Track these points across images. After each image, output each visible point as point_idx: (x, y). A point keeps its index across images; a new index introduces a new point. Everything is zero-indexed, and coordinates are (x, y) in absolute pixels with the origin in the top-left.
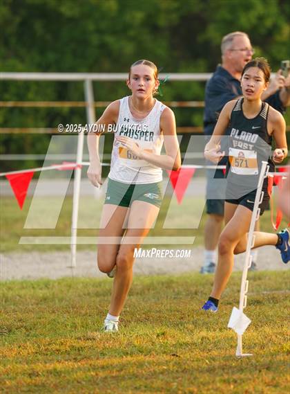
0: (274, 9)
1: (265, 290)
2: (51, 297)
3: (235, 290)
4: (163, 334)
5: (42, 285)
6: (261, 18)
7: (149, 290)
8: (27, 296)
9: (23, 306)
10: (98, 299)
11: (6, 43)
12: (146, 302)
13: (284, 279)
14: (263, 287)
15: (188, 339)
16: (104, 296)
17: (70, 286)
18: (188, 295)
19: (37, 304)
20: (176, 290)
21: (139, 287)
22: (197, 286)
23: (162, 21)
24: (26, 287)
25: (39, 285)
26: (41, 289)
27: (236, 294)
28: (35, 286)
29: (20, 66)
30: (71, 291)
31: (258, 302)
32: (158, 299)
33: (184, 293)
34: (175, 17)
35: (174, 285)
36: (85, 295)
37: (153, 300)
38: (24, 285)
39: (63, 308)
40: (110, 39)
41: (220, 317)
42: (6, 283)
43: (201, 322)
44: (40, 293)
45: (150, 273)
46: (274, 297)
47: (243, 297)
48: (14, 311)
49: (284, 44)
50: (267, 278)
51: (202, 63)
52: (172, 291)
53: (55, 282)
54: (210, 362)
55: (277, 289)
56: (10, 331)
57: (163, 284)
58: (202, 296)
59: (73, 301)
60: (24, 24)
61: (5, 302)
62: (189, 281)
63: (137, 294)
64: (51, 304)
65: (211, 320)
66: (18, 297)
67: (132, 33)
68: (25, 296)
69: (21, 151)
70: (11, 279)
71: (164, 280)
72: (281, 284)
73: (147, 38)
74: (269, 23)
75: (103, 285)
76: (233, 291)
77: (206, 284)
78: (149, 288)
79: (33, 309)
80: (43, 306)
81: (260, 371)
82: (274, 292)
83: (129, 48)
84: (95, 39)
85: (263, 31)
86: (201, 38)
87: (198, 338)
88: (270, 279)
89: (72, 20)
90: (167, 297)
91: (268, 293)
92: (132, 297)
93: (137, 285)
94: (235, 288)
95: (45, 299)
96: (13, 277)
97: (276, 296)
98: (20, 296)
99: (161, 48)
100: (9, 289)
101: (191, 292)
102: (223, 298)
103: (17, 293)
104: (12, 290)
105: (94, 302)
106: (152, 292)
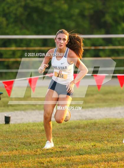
4: (95, 145)
7: (87, 126)
8: (36, 130)
9: (34, 133)
10: (66, 130)
11: (22, 23)
12: (86, 131)
15: (105, 147)
18: (103, 128)
19: (40, 133)
20: (98, 126)
21: (82, 125)
22: (107, 125)
23: (86, 13)
24: (35, 126)
26: (41, 126)
28: (39, 125)
29: (27, 32)
32: (91, 130)
33: (102, 128)
34: (92, 12)
35: (97, 124)
36: (60, 129)
37: (89, 131)
40: (65, 21)
41: (118, 138)
43: (110, 140)
45: (86, 119)
48: (31, 136)
51: (103, 30)
52: (96, 126)
54: (116, 157)
56: (30, 144)
57: (92, 124)
58: (109, 129)
59: (55, 131)
60: (29, 15)
61: (27, 132)
62: (103, 122)
63: (82, 128)
65: (114, 139)
66: (32, 130)
67: (74, 18)
68: (35, 129)
70: (28, 122)
71: (93, 122)
73: (80, 20)
75: (67, 124)
76: (122, 127)
77: (111, 124)
78: (87, 125)
79: (39, 135)
83: (73, 24)
84: (58, 21)
86: (103, 20)
87: (110, 147)
89: (48, 13)
90: (95, 129)
92: (79, 129)
93: (81, 124)
99: (86, 24)
100: (28, 126)
101: (104, 127)
102: (118, 130)
103: (31, 128)
104: (29, 127)
105: (64, 131)
106: (88, 127)
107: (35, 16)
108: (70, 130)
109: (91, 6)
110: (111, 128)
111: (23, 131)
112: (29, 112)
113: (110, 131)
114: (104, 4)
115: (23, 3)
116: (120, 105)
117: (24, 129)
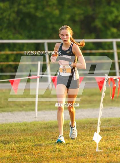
2: (27, 129)
5: (24, 125)
6: (117, 17)
7: (66, 126)
8: (17, 129)
10: (45, 130)
12: (64, 131)
16: (48, 129)
17: (34, 125)
22: (85, 124)
24: (17, 126)
25: (22, 125)
26: (23, 126)
30: (35, 127)
31: (108, 130)
36: (40, 128)
37: (67, 130)
40: (56, 26)
44: (22, 128)
45: (68, 119)
53: (29, 123)
59: (35, 131)
60: (22, 20)
61: (9, 131)
62: (82, 122)
65: (88, 137)
66: (14, 130)
68: (16, 129)
75: (47, 124)
80: (23, 133)
81: (105, 157)
87: (82, 145)
95: (24, 130)
98: (14, 129)
103: (13, 128)
104: (11, 127)
107: (27, 21)
108: (50, 129)
109: (82, 12)
111: (5, 131)
117: (6, 128)
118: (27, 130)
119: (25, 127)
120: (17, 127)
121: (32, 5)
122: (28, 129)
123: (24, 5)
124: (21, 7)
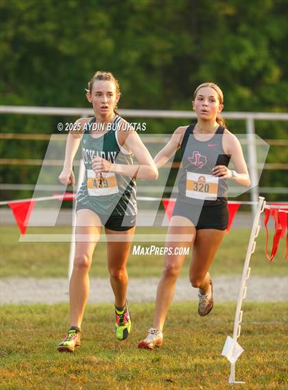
0: (264, 52)
1: (255, 320)
2: (48, 321)
3: (226, 320)
4: (158, 360)
5: (39, 310)
6: (251, 61)
7: (142, 317)
8: (25, 321)
9: (22, 329)
10: (94, 324)
11: (6, 79)
12: (140, 329)
13: (274, 310)
14: (253, 318)
15: (182, 365)
16: (99, 322)
18: (180, 323)
19: (35, 328)
22: (189, 315)
23: (156, 61)
24: (24, 312)
25: (36, 310)
26: (38, 313)
27: (227, 324)
28: (33, 310)
29: (18, 100)
31: (249, 332)
33: (177, 321)
34: (168, 58)
38: (22, 309)
39: (60, 332)
41: (212, 345)
42: (5, 307)
43: (193, 350)
44: (38, 318)
45: (143, 301)
46: (264, 328)
47: (237, 327)
48: (13, 333)
49: (273, 86)
50: (257, 309)
53: (52, 307)
54: (204, 388)
55: (267, 320)
56: (9, 353)
58: (193, 325)
60: (24, 61)
61: (4, 325)
62: (181, 310)
64: (49, 328)
66: (16, 321)
67: (127, 71)
68: (23, 319)
69: (17, 181)
70: (8, 302)
72: (271, 315)
73: (141, 76)
74: (259, 65)
75: (98, 311)
76: (225, 321)
78: (143, 315)
79: (32, 332)
80: (41, 330)
82: (264, 323)
85: (253, 73)
87: (192, 365)
88: (259, 310)
89: (69, 59)
91: (259, 323)
94: (226, 318)
95: (42, 324)
96: (11, 302)
97: (265, 326)
98: (18, 320)
99: (154, 87)
100: (8, 312)
101: (183, 321)
102: (215, 327)
103: (15, 317)
104: (10, 313)
105: (90, 327)
106: (146, 320)
107: (37, 63)
108: (105, 324)
109: (169, 46)
110: (197, 323)
112: (12, 281)
113: (195, 329)
114: (197, 42)
115: (10, 34)
116: (223, 272)
118: (50, 324)
119: (44, 317)
120: (25, 314)
121: (50, 26)
122: (51, 322)
123: (31, 24)
124: (23, 28)
